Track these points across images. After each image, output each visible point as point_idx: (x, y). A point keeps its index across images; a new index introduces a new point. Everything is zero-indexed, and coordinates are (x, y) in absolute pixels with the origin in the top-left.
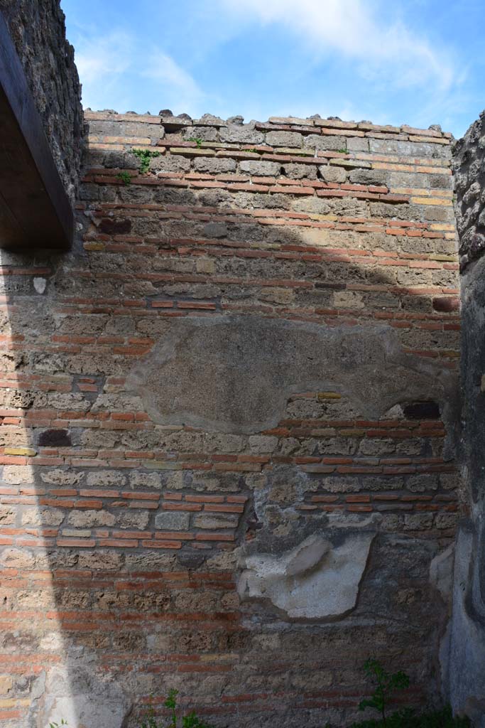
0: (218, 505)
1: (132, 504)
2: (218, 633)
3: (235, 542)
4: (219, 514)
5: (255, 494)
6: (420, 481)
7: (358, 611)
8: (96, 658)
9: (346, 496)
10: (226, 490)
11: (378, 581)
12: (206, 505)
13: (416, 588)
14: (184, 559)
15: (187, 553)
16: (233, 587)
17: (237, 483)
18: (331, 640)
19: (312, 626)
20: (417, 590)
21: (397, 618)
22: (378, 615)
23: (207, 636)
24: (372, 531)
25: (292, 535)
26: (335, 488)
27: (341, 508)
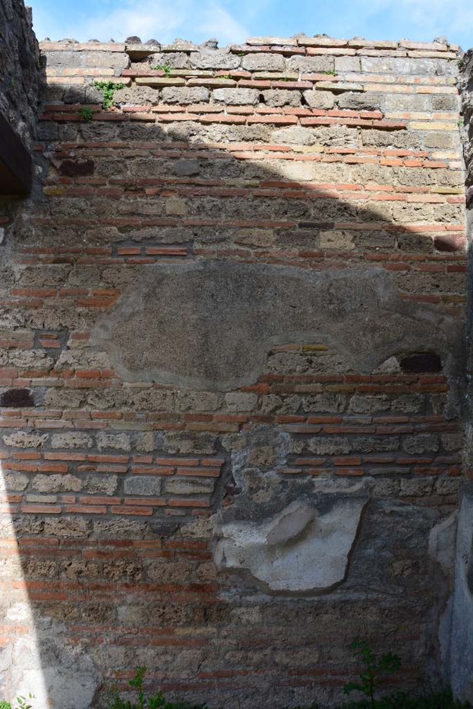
0: (191, 469)
1: (100, 468)
2: (194, 606)
3: (211, 509)
4: (193, 479)
5: (232, 456)
6: (418, 441)
7: (347, 584)
8: (65, 630)
9: (334, 459)
10: (200, 452)
11: (370, 551)
12: (179, 469)
13: (413, 559)
14: (155, 527)
15: (159, 520)
16: (209, 557)
17: (213, 445)
18: (317, 615)
19: (296, 599)
20: (414, 561)
21: (391, 592)
22: (369, 588)
23: (182, 608)
24: (362, 497)
25: (273, 501)
26: (321, 450)
27: (329, 471)
